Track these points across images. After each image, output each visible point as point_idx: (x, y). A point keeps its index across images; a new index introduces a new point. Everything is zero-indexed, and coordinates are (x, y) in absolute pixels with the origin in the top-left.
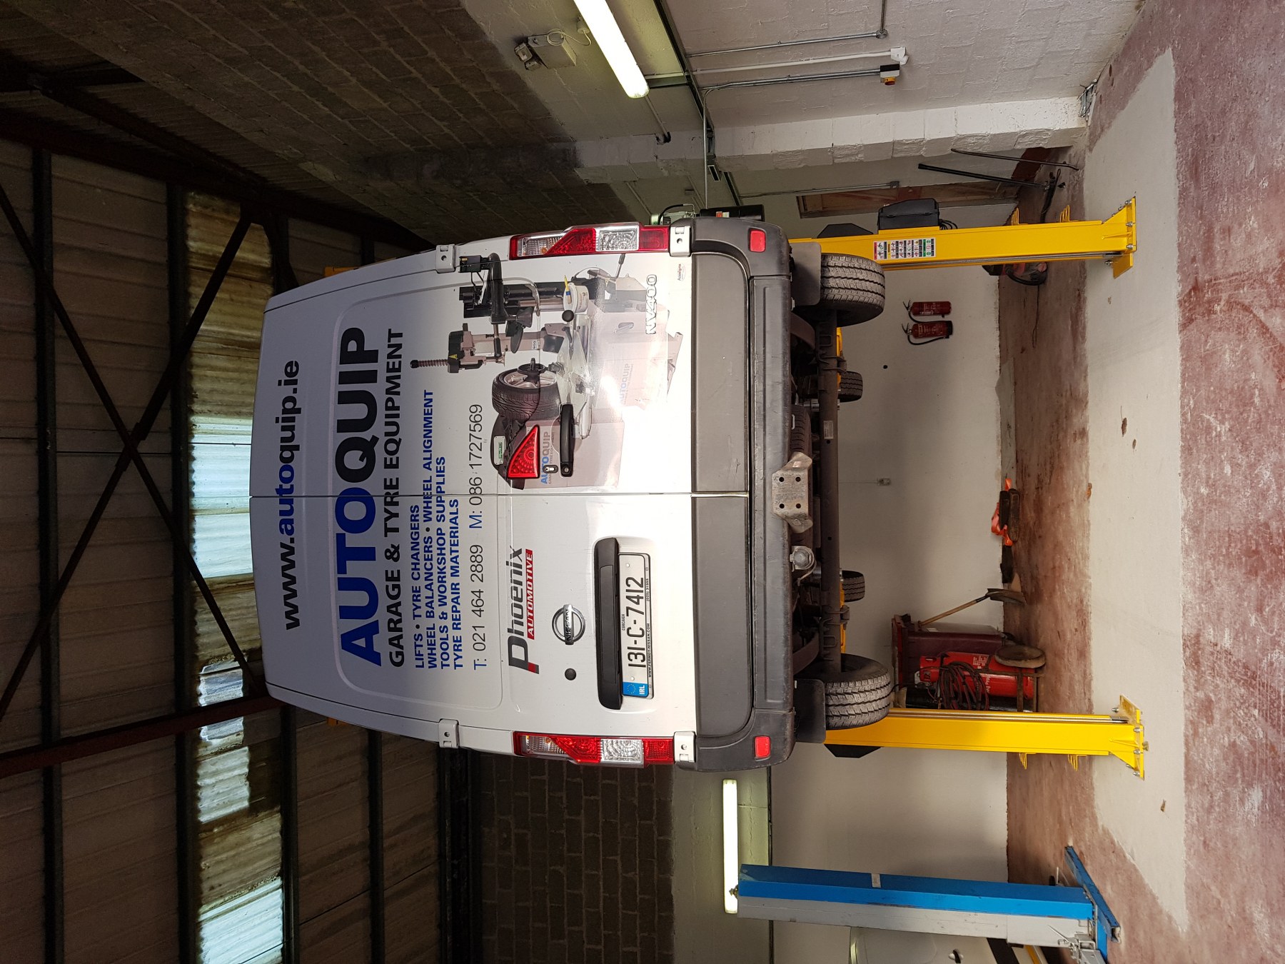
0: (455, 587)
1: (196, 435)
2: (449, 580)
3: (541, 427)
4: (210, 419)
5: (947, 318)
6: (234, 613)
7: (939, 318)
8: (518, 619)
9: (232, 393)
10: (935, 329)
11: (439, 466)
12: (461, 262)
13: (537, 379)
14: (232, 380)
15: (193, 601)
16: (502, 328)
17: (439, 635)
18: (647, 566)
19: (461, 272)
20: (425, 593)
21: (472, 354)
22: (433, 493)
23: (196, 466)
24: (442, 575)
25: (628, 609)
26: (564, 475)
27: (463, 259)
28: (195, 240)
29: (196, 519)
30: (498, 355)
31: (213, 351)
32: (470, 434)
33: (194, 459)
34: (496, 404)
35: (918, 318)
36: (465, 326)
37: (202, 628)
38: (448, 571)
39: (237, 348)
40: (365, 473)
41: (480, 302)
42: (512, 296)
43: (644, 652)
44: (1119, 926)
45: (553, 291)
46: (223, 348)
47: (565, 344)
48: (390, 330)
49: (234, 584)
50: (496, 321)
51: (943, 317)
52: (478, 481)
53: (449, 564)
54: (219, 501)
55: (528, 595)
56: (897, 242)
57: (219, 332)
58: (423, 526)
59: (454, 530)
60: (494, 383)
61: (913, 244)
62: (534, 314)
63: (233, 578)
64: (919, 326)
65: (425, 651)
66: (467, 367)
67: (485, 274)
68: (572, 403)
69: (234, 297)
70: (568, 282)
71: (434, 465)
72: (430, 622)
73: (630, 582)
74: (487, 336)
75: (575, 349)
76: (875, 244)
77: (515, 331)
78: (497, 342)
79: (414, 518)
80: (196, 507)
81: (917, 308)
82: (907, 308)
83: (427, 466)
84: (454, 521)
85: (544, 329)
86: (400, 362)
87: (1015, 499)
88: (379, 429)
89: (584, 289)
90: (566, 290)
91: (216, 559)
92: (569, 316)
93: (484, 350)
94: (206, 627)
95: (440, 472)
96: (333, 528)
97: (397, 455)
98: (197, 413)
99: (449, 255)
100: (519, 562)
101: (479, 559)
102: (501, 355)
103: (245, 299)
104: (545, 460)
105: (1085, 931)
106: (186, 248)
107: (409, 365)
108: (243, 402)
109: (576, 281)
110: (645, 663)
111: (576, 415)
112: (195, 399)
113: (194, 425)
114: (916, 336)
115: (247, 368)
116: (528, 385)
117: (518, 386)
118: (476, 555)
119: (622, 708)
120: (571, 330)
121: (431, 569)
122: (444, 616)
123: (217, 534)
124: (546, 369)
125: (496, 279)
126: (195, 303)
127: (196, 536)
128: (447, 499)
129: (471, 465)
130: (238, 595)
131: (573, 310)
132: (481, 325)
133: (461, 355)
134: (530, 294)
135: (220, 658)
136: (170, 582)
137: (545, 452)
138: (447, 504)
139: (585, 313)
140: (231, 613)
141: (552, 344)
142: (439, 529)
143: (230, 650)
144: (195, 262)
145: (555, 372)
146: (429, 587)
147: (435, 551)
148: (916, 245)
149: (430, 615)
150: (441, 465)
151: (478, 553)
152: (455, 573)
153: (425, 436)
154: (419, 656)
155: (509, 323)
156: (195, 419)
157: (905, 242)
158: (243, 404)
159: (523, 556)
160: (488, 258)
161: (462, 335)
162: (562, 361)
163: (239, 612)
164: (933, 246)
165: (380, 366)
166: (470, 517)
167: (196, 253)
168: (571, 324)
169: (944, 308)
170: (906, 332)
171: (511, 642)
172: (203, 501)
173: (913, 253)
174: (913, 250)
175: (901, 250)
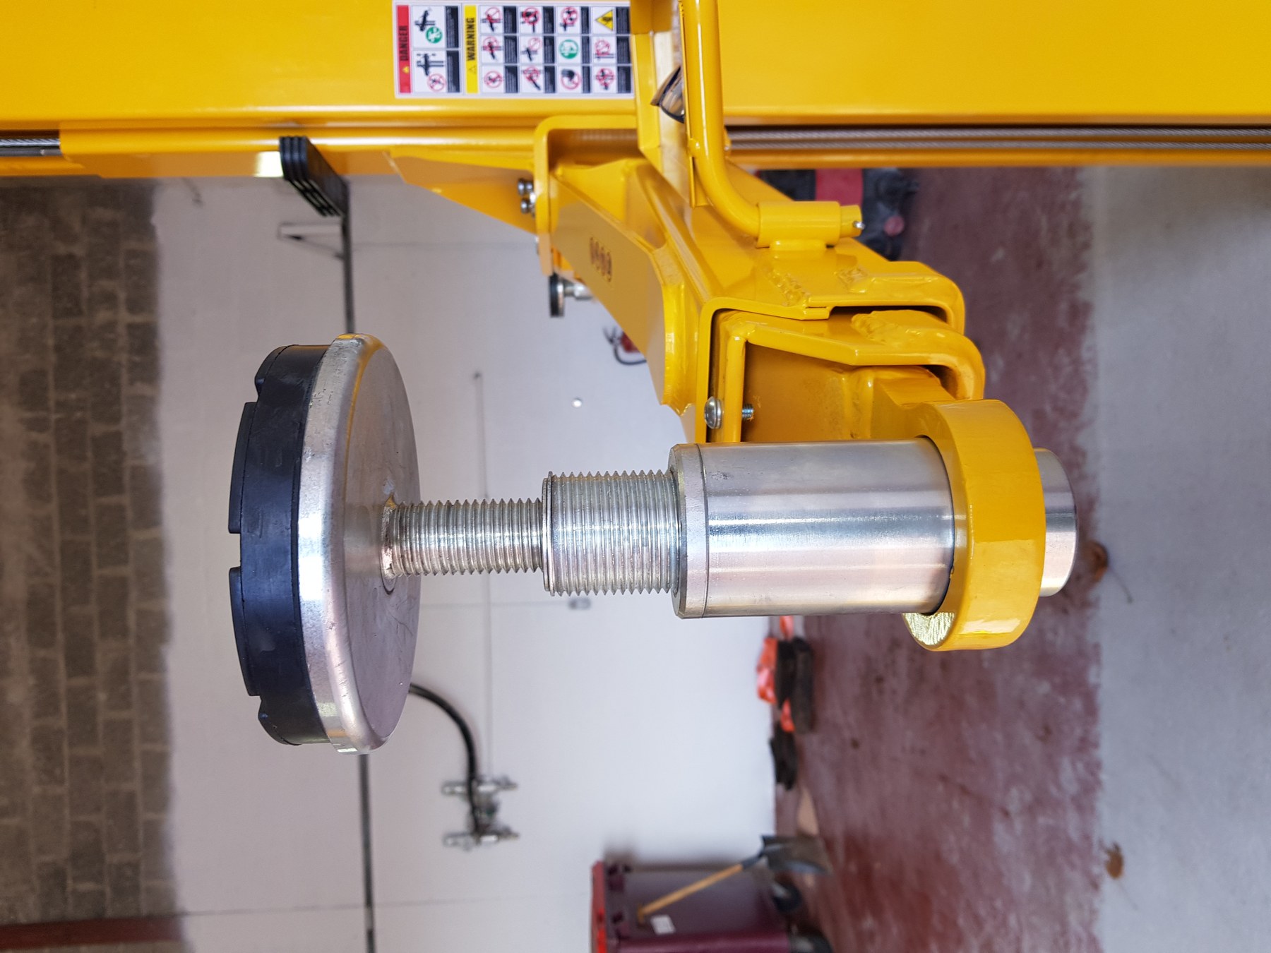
170: (611, 341)
173: (587, 72)
174: (586, 57)
175: (529, 52)
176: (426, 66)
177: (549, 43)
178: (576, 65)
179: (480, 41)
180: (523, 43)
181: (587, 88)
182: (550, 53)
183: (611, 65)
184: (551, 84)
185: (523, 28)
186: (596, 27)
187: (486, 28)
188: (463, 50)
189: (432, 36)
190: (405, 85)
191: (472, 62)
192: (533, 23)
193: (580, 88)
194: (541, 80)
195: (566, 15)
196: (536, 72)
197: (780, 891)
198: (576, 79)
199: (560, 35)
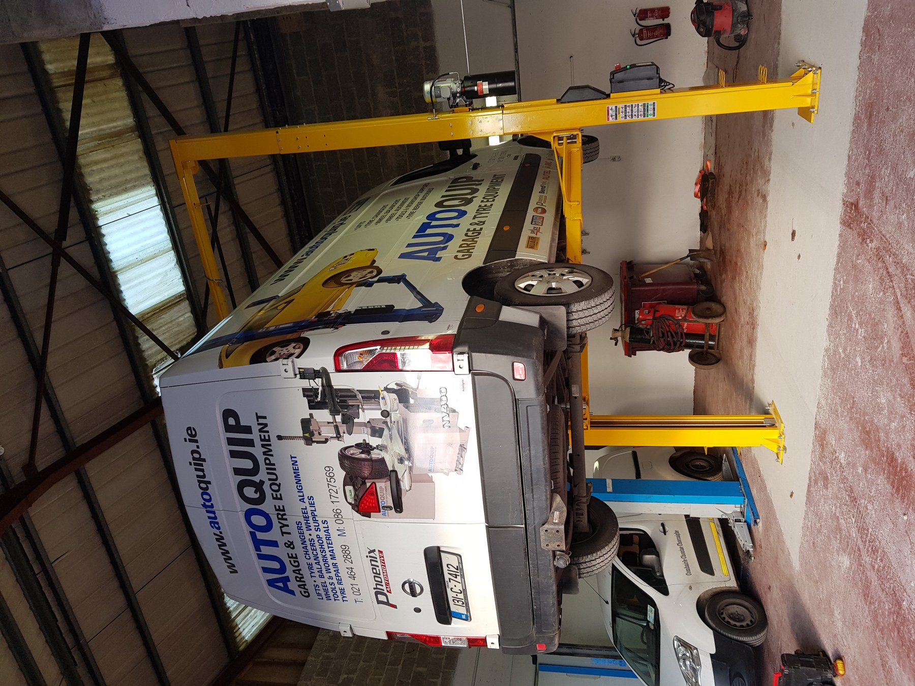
0: (335, 565)
1: (100, 218)
2: (330, 562)
3: (377, 484)
4: (106, 202)
5: (666, 21)
6: (163, 328)
7: (660, 21)
8: (379, 583)
9: (116, 176)
10: (656, 33)
11: (310, 501)
12: (299, 371)
13: (369, 454)
14: (112, 166)
15: (133, 331)
16: (339, 418)
17: (329, 587)
18: (460, 561)
19: (301, 378)
20: (315, 566)
21: (320, 434)
22: (309, 517)
23: (107, 240)
24: (325, 559)
25: (450, 579)
26: (396, 511)
27: (301, 370)
28: (51, 63)
29: (119, 277)
30: (339, 436)
31: (92, 150)
32: (328, 484)
33: (104, 236)
34: (343, 466)
35: (643, 23)
36: (311, 415)
37: (144, 346)
38: (329, 557)
39: (109, 140)
40: (261, 500)
41: (319, 399)
42: (341, 396)
43: (463, 601)
44: (759, 518)
45: (372, 396)
46: (99, 144)
47: (386, 432)
48: (256, 413)
49: (158, 310)
50: (334, 413)
51: (663, 20)
52: (338, 511)
53: (328, 554)
54: (131, 258)
55: (383, 573)
56: (626, 106)
57: (92, 132)
58: (306, 533)
59: (328, 536)
60: (339, 454)
61: (638, 107)
62: (360, 410)
63: (155, 307)
64: (644, 32)
65: (323, 593)
66: (318, 442)
67: (318, 381)
68: (396, 469)
69: (95, 99)
70: (382, 391)
71: (306, 500)
72: (323, 580)
73: (449, 566)
74: (328, 423)
75: (393, 436)
76: (608, 107)
77: (348, 420)
78: (336, 427)
79: (300, 528)
80: (116, 269)
81: (643, 14)
82: (635, 15)
83: (302, 500)
84: (327, 531)
85: (369, 422)
86: (269, 435)
87: (713, 183)
88: (263, 475)
89: (394, 396)
90: (381, 396)
91: (140, 298)
92: (386, 414)
93: (327, 432)
94: (146, 344)
95: (312, 505)
96: (247, 529)
97: (280, 492)
98: (96, 201)
99: (290, 368)
100: (375, 556)
101: (348, 552)
102: (341, 436)
103: (103, 97)
104: (383, 503)
105: (739, 510)
106: (45, 72)
107: (276, 439)
108: (126, 180)
109: (386, 389)
110: (464, 605)
111: (400, 477)
112: (91, 192)
113: (96, 211)
114: (641, 39)
115: (121, 152)
116: (363, 456)
117: (356, 457)
118: (345, 550)
119: (452, 624)
120: (389, 424)
121: (317, 555)
122: (330, 578)
123: (136, 282)
124: (375, 448)
125: (328, 385)
126: (67, 116)
127: (122, 288)
128: (320, 520)
129: (332, 502)
130: (163, 316)
131: (388, 410)
132: (322, 416)
133: (312, 434)
134: (355, 396)
135: (162, 360)
136: (114, 324)
137: (382, 498)
138: (320, 522)
139: (398, 412)
140: (161, 329)
141: (377, 432)
142: (317, 535)
143: (166, 354)
144: (56, 82)
145: (381, 450)
146: (318, 563)
147: (318, 547)
148: (641, 108)
149: (322, 576)
150: (311, 500)
151: (347, 549)
152: (333, 558)
153: (297, 483)
154: (319, 594)
155: (343, 415)
156: (95, 206)
157: (632, 105)
158: (127, 181)
159: (377, 552)
160: (319, 371)
161: (310, 421)
162: (385, 444)
163: (166, 327)
164: (654, 109)
165: (255, 436)
166: (337, 530)
167: (56, 73)
168: (388, 419)
169: (665, 12)
170: (633, 36)
171: (377, 594)
172: (119, 263)
173: (638, 114)
174: (638, 112)
175: (628, 112)
176: (612, 116)
177: (632, 110)
179: (620, 111)
180: (628, 111)
182: (632, 112)
183: (642, 113)
184: (632, 117)
185: (628, 108)
186: (640, 107)
190: (608, 120)
197: (698, 271)
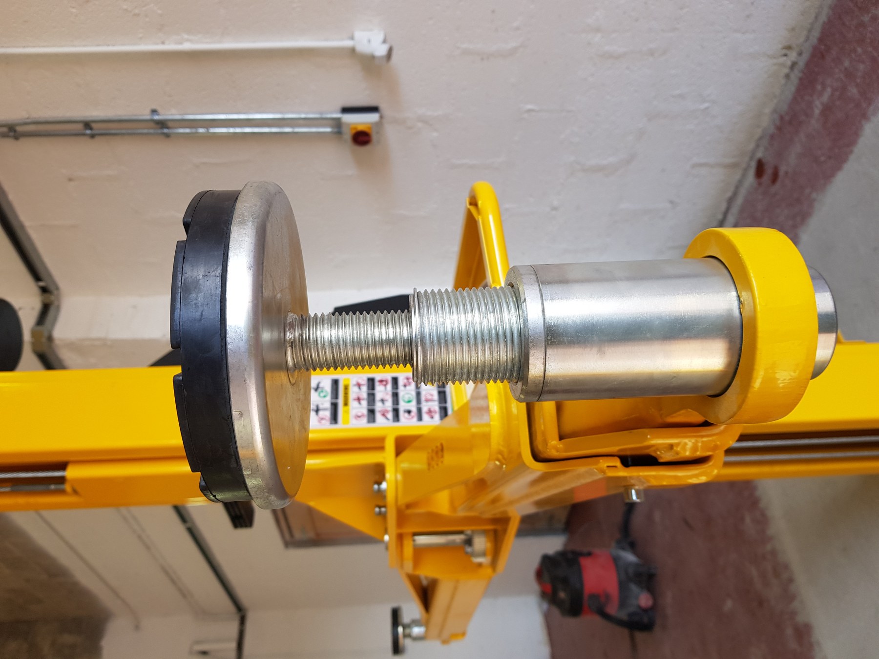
176: (317, 410)
178: (413, 407)
180: (379, 396)
181: (420, 418)
182: (396, 401)
184: (396, 418)
187: (356, 389)
188: (341, 401)
189: (322, 395)
191: (346, 408)
192: (385, 385)
193: (415, 419)
194: (390, 415)
195: (406, 381)
196: (387, 411)
198: (412, 414)
199: (402, 391)
